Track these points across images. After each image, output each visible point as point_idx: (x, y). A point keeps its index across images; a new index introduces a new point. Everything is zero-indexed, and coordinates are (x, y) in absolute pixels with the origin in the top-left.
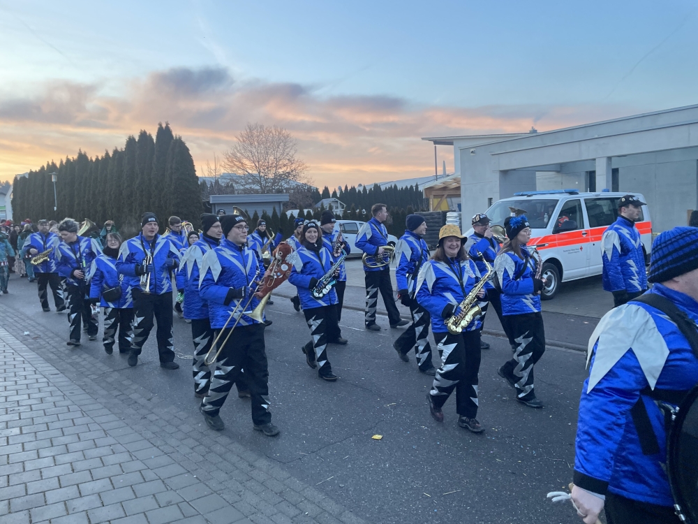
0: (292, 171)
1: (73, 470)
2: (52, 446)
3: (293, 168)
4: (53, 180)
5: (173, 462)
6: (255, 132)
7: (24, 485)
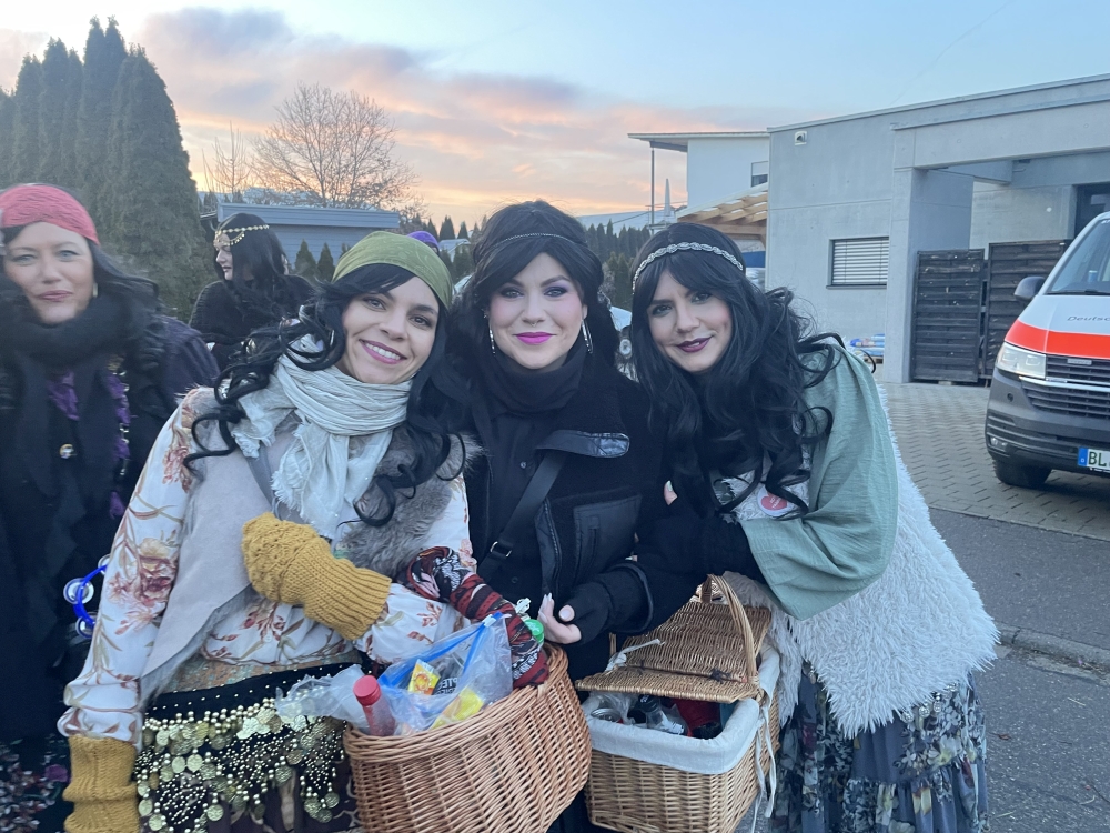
0: (386, 182)
3: (387, 176)
6: (313, 100)
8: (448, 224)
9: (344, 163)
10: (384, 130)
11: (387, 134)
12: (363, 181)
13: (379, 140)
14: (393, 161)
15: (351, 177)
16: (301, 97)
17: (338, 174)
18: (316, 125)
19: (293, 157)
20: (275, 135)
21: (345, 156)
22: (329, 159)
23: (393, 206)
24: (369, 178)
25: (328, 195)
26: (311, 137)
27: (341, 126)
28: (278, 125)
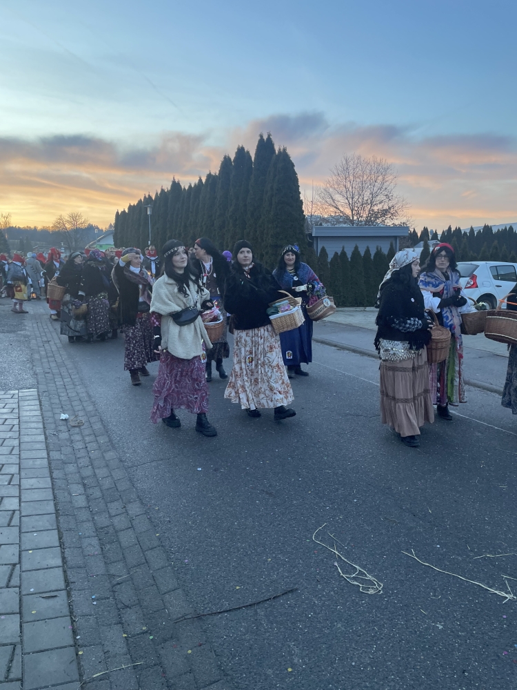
0: (390, 208)
3: (390, 205)
4: (148, 213)
8: (425, 230)
9: (366, 199)
10: (391, 177)
11: (393, 180)
12: (376, 208)
13: (388, 183)
14: (395, 195)
15: (369, 206)
16: (344, 162)
17: (362, 205)
18: (351, 178)
19: (337, 197)
20: (328, 185)
21: (367, 195)
22: (357, 197)
23: (393, 222)
24: (380, 206)
25: (355, 218)
26: (348, 185)
27: (365, 177)
28: (330, 179)
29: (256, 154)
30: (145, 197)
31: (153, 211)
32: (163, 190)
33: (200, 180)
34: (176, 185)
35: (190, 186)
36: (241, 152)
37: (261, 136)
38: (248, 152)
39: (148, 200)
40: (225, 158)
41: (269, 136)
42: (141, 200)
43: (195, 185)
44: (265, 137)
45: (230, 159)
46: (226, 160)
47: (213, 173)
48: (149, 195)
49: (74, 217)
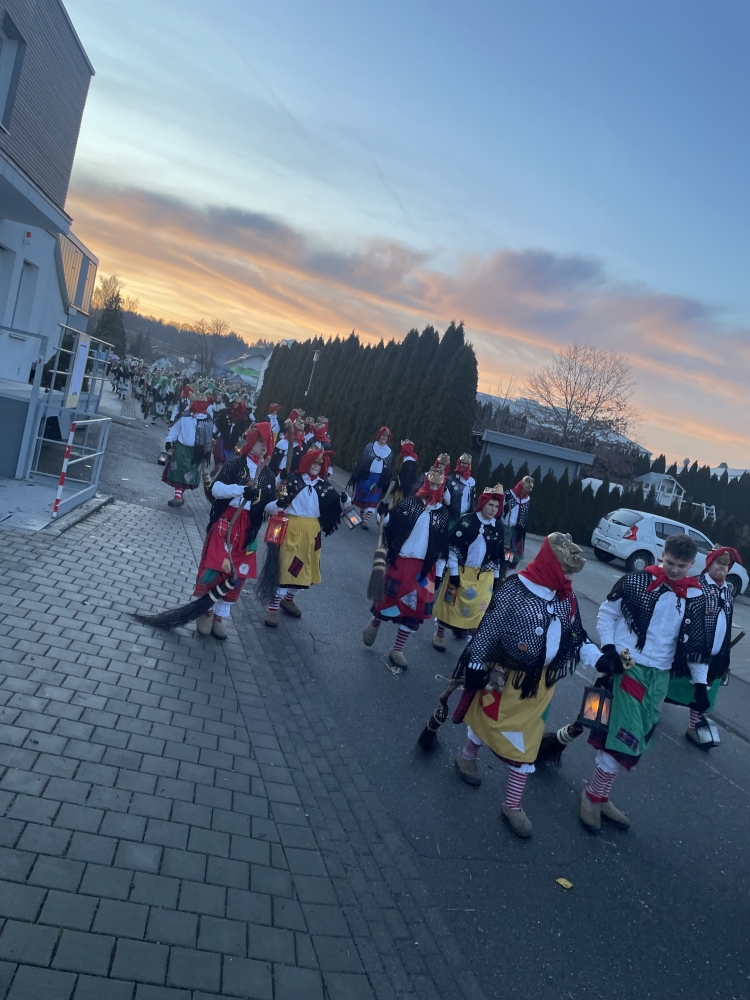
0: (617, 420)
1: (184, 739)
2: (178, 699)
3: (620, 416)
4: (315, 359)
5: (291, 782)
7: (128, 735)
8: (662, 459)
9: (589, 400)
10: (628, 382)
11: (630, 385)
12: (600, 416)
13: (622, 388)
14: (628, 406)
16: (572, 350)
17: (583, 407)
18: (578, 370)
19: (555, 391)
20: (546, 373)
21: (592, 396)
22: (579, 396)
23: (617, 438)
24: (607, 414)
26: (571, 378)
27: (595, 375)
28: (551, 366)
29: (445, 337)
30: (315, 339)
31: (320, 359)
32: (337, 339)
33: (381, 343)
34: (353, 340)
35: (369, 347)
36: (429, 331)
37: (453, 324)
38: (437, 333)
39: (319, 343)
40: (412, 331)
41: (462, 324)
42: (310, 340)
43: (374, 347)
44: (457, 326)
45: (417, 333)
46: (413, 335)
47: (396, 342)
48: (321, 338)
49: (218, 325)
